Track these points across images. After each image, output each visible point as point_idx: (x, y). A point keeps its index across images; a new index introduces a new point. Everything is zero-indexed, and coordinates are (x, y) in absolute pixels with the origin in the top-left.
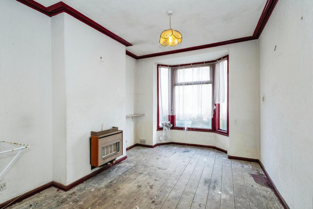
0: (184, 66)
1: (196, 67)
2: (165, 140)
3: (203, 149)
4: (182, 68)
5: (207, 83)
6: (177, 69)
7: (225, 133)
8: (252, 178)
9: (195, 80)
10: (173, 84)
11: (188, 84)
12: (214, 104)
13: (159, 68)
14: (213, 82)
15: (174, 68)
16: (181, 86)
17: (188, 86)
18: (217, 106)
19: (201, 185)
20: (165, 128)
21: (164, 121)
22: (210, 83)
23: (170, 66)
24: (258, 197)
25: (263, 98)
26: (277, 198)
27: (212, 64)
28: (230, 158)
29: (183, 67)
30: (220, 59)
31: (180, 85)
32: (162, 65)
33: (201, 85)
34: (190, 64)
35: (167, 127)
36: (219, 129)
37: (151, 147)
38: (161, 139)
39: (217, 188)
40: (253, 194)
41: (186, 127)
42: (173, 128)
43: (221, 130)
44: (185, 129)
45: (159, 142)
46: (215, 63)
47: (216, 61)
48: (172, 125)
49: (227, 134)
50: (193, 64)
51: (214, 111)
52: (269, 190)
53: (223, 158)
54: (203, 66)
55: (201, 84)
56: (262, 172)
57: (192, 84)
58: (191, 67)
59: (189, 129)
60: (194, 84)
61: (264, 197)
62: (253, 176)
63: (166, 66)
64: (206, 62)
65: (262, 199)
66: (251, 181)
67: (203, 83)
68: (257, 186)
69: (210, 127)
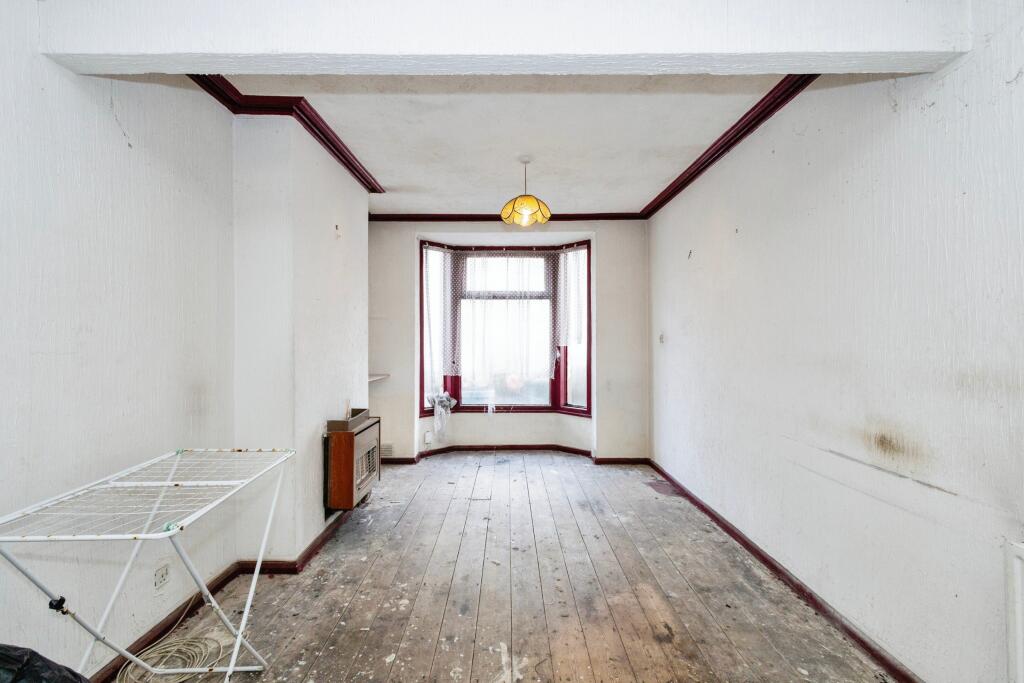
0: (486, 252)
1: (515, 255)
2: (440, 441)
3: (536, 454)
4: (480, 255)
5: (541, 297)
6: (467, 256)
7: (583, 412)
8: (650, 488)
9: (514, 287)
10: (458, 294)
11: (495, 297)
12: (556, 347)
13: (424, 251)
14: (553, 294)
15: (459, 253)
16: (478, 301)
17: (495, 301)
18: (562, 350)
19: (578, 511)
20: (439, 409)
21: (435, 390)
22: (547, 298)
23: (450, 247)
24: (670, 511)
25: (661, 338)
26: (695, 508)
27: (551, 254)
28: (599, 462)
29: (481, 252)
30: (570, 246)
31: (477, 298)
32: (433, 244)
33: (525, 301)
34: (500, 248)
35: (444, 406)
36: (566, 404)
37: (410, 461)
38: (428, 440)
39: (605, 510)
40: (663, 508)
41: (491, 403)
42: (458, 409)
43: (571, 406)
44: (490, 409)
45: (424, 449)
46: (558, 251)
47: (560, 247)
48: (454, 402)
49: (587, 413)
50: (509, 248)
51: (557, 364)
52: (681, 499)
53: (586, 465)
54: (531, 256)
55: (525, 297)
56: (660, 478)
57: (504, 298)
58: (504, 255)
59: (500, 409)
60: (510, 298)
61: (679, 509)
62: (651, 484)
63: (440, 245)
64: (539, 248)
65: (678, 512)
66: (652, 492)
67: (531, 298)
68: (662, 497)
69: (545, 401)
